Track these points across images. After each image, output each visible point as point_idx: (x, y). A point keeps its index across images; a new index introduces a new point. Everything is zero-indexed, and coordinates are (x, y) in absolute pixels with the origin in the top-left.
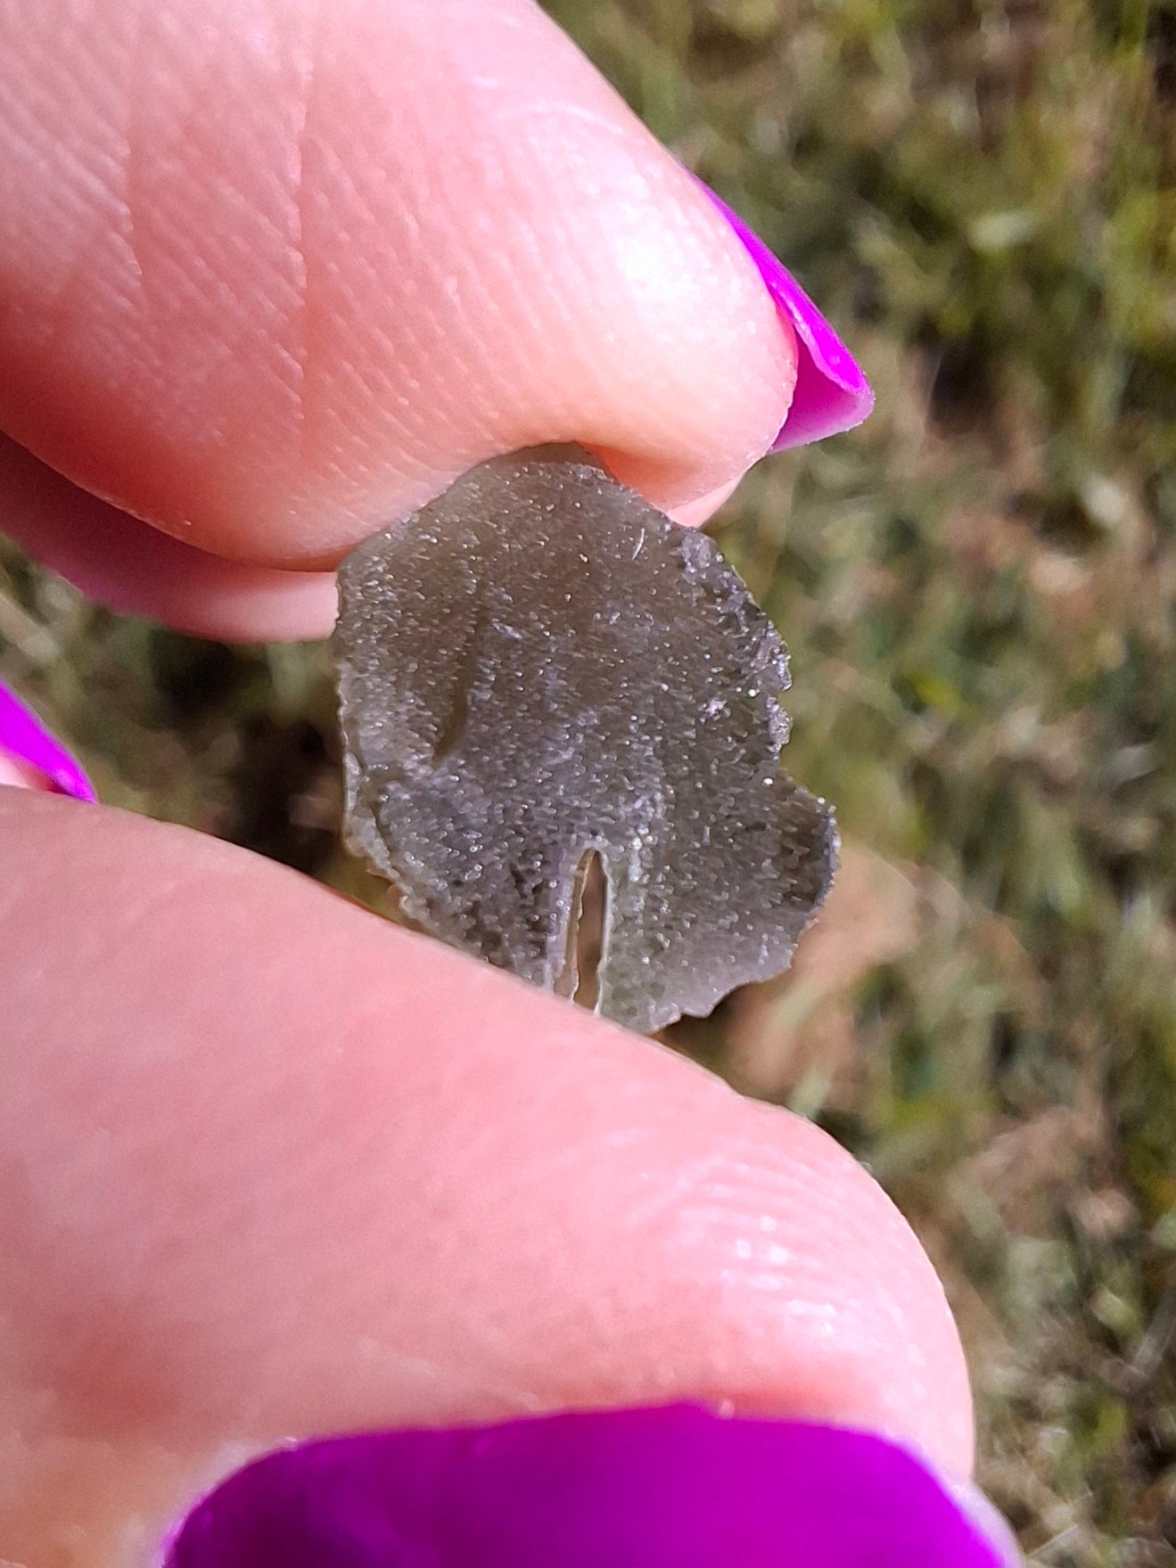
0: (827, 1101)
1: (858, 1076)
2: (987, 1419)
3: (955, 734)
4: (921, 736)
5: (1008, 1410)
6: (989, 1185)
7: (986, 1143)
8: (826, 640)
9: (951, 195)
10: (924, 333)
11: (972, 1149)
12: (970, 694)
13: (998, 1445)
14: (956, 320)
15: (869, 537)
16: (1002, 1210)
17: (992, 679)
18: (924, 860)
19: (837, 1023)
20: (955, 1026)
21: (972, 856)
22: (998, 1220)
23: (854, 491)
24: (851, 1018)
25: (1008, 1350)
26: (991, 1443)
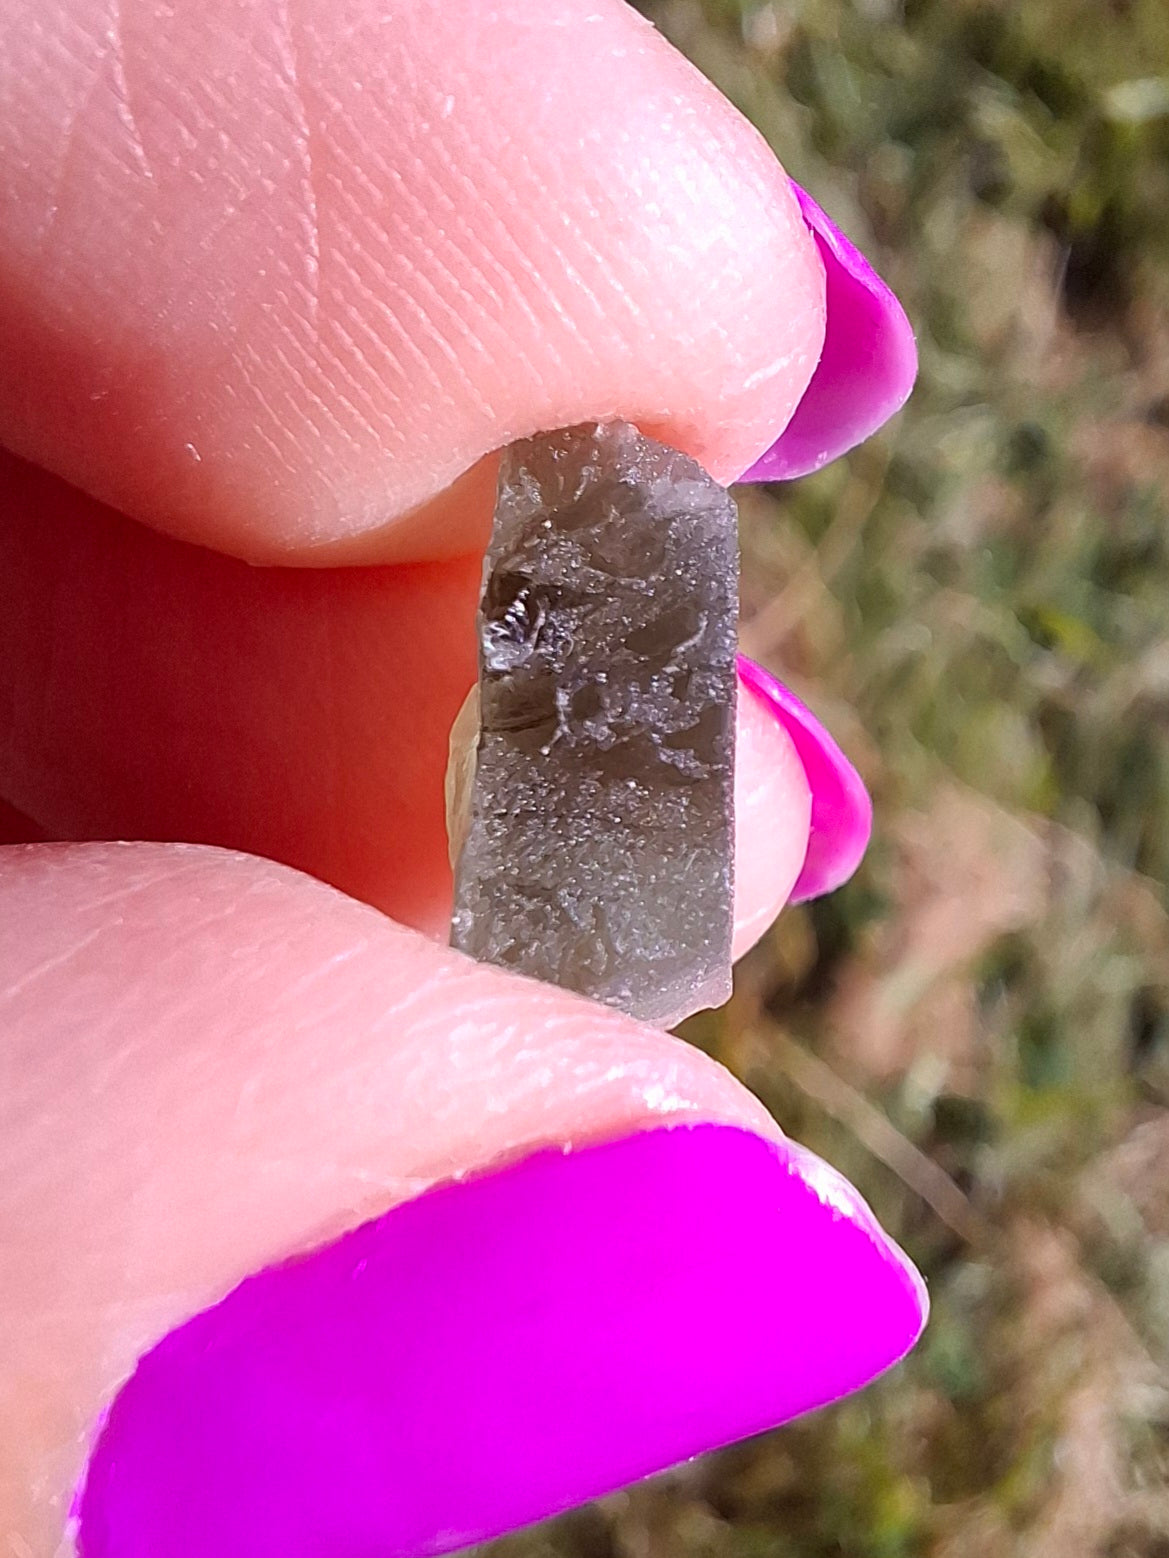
0: (945, 1087)
1: (980, 1063)
2: (1127, 1446)
3: (1085, 677)
4: (1048, 677)
5: (1150, 1436)
6: (1127, 1186)
7: (1125, 1134)
8: (939, 566)
9: (1078, 64)
10: (1051, 217)
11: (1108, 1144)
12: (1103, 630)
13: (1138, 1475)
14: (1085, 208)
15: (990, 450)
16: (1143, 1211)
17: (1129, 612)
18: (1053, 818)
19: (957, 999)
20: (1088, 1007)
21: (1108, 814)
22: (1138, 1223)
23: (971, 399)
24: (973, 996)
25: (1150, 1367)
26: (1130, 1474)
